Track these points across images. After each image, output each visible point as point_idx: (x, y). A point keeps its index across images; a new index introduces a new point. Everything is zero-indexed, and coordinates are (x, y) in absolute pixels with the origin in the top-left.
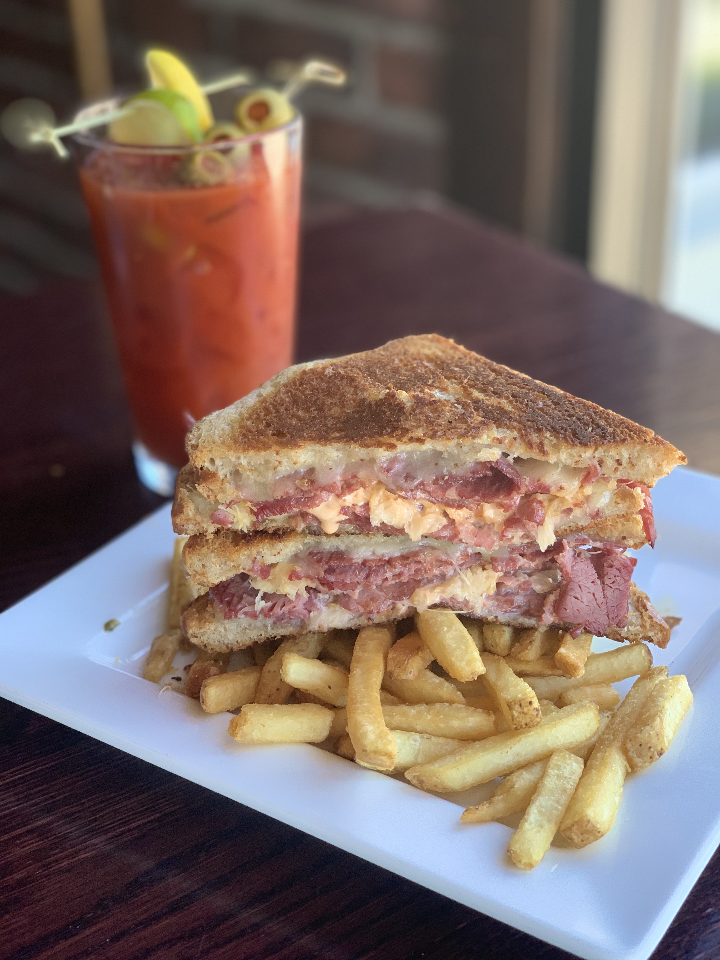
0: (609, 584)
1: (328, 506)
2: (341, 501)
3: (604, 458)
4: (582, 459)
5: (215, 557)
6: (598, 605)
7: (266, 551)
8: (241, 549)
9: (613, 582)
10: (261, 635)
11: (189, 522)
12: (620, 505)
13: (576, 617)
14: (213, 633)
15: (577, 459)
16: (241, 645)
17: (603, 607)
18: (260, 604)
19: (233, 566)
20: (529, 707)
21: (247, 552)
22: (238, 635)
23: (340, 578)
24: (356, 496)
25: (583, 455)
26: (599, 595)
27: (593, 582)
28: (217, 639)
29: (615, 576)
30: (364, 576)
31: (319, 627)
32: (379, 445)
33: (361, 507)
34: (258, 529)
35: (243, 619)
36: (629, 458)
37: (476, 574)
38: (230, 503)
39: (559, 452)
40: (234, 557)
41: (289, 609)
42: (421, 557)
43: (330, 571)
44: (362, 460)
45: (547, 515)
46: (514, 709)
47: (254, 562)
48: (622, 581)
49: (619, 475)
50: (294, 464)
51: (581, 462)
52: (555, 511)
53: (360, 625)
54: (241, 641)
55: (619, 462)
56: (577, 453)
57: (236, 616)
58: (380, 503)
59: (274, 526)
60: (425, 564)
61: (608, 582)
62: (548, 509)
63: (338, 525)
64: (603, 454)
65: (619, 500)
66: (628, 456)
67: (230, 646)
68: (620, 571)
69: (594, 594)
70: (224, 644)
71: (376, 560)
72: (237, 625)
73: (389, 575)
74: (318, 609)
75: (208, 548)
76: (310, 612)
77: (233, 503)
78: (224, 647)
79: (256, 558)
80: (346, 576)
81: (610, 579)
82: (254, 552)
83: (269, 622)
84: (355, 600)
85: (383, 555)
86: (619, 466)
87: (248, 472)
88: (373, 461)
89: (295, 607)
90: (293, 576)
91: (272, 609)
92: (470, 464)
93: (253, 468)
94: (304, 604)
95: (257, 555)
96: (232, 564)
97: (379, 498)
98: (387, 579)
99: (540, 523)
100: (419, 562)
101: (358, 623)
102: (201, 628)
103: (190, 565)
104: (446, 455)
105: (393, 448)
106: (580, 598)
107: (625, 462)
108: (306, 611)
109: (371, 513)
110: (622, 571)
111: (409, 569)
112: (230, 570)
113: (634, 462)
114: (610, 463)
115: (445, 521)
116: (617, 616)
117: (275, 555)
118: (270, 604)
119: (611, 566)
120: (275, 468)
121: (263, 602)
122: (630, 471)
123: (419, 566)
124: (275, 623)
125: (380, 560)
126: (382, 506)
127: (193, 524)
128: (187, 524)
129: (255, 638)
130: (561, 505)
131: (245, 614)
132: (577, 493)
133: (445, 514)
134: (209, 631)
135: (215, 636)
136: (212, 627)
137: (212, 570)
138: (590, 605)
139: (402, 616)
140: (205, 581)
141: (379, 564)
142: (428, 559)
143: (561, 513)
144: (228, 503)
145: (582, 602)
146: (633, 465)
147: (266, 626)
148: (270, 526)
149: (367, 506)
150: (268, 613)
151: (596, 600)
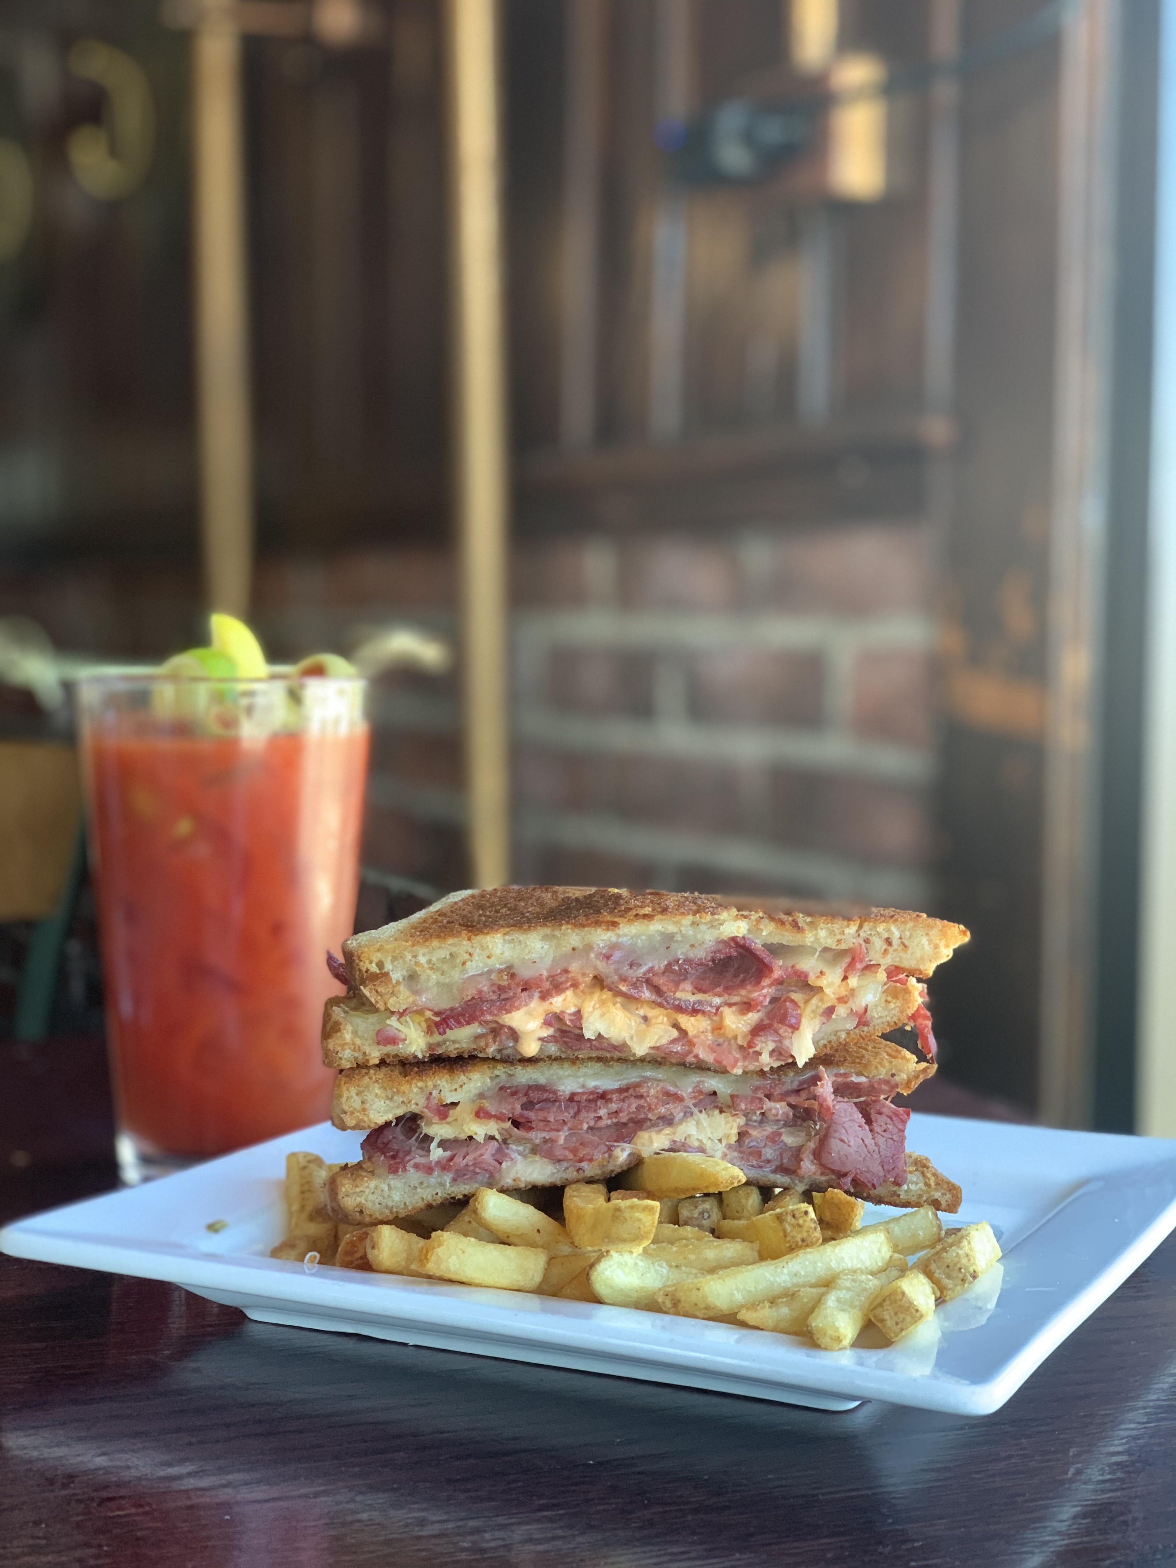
0: (880, 1132)
1: (530, 1014)
2: (546, 1005)
3: (870, 937)
4: (845, 937)
5: (380, 1088)
6: (869, 1152)
7: (444, 1083)
8: (412, 1079)
9: (885, 1131)
10: (437, 1194)
11: (346, 1047)
12: (892, 1005)
13: (843, 1163)
14: (373, 1193)
15: (839, 937)
16: (410, 1208)
17: (876, 1156)
18: (437, 1153)
19: (403, 1102)
20: (805, 1218)
21: (420, 1084)
22: (405, 1195)
23: (541, 1115)
24: (564, 1000)
25: (847, 931)
26: (869, 1141)
27: (859, 1126)
28: (377, 1200)
29: (886, 1124)
30: (572, 1112)
31: (514, 1180)
32: (598, 923)
33: (570, 1015)
34: (436, 1052)
35: (413, 1176)
36: (901, 938)
37: (713, 1116)
38: (405, 1011)
39: (816, 929)
40: (405, 1088)
41: (475, 1159)
42: (643, 1091)
43: (529, 1105)
44: (574, 949)
45: (804, 1016)
46: (787, 1221)
47: (428, 1099)
48: (896, 1130)
49: (887, 961)
50: (489, 957)
51: (842, 941)
52: (813, 1012)
53: (567, 1179)
54: (411, 1202)
55: (888, 942)
56: (838, 929)
57: (405, 1170)
58: (594, 1009)
59: (458, 1048)
60: (648, 1099)
61: (877, 1129)
62: (804, 1010)
63: (540, 1043)
64: (869, 932)
65: (889, 999)
66: (899, 936)
67: (395, 1210)
68: (892, 1119)
69: (863, 1140)
70: (387, 1207)
71: (586, 1093)
72: (405, 1183)
73: (602, 1112)
74: (512, 1159)
75: (371, 1078)
76: (501, 1164)
77: (407, 1012)
78: (387, 1211)
79: (431, 1094)
80: (549, 1113)
81: (881, 1126)
82: (430, 1084)
83: (448, 1178)
84: (561, 1145)
85: (596, 1087)
86: (889, 948)
87: (428, 971)
88: (589, 947)
89: (482, 1155)
90: (481, 1114)
91: (451, 1159)
92: (711, 943)
93: (435, 967)
94: (493, 1155)
95: (433, 1089)
96: (402, 1100)
97: (593, 1003)
98: (600, 1118)
99: (795, 1028)
100: (641, 1097)
101: (565, 1176)
102: (357, 1186)
103: (347, 1100)
104: (678, 937)
105: (616, 927)
106: (846, 1141)
107: (895, 942)
108: (496, 1164)
109: (583, 1021)
110: (894, 1119)
111: (629, 1106)
112: (398, 1107)
113: (906, 944)
114: (878, 944)
115: (675, 1034)
116: (893, 1169)
117: (456, 1090)
118: (448, 1154)
119: (880, 1113)
120: (464, 963)
121: (441, 1149)
122: (902, 954)
123: (642, 1102)
124: (454, 1180)
125: (591, 1093)
126: (597, 1013)
127: (350, 1048)
128: (344, 1050)
129: (429, 1197)
130: (820, 1004)
131: (417, 1166)
132: (839, 987)
133: (676, 1026)
134: (367, 1191)
135: (375, 1196)
136: (373, 1184)
137: (374, 1106)
138: (860, 1150)
139: (621, 1166)
140: (366, 1119)
141: (591, 1097)
142: (652, 1092)
143: (821, 1016)
144: (401, 1011)
145: (849, 1146)
146: (905, 946)
147: (442, 1184)
148: (451, 1048)
149: (578, 1014)
150: (444, 1166)
151: (866, 1146)
